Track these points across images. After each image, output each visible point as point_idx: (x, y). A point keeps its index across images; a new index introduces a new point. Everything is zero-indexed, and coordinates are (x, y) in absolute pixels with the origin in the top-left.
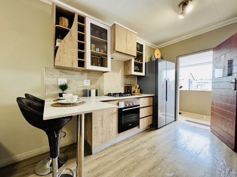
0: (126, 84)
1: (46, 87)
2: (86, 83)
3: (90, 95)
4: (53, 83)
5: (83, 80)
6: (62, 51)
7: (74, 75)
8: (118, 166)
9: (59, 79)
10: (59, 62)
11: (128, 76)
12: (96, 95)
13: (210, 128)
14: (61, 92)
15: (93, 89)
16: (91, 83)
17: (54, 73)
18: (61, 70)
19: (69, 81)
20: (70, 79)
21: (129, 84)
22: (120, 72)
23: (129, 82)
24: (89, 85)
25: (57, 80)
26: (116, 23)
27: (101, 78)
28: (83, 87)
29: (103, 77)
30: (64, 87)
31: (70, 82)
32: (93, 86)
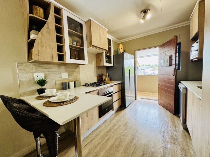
1: (21, 84)
2: (64, 76)
3: (69, 88)
4: (28, 79)
5: (61, 73)
6: (40, 44)
7: (51, 68)
8: (106, 146)
9: (35, 74)
10: (37, 56)
11: (99, 67)
12: (75, 86)
13: (158, 102)
14: (39, 87)
15: (71, 81)
16: (68, 75)
17: (28, 67)
19: (46, 75)
20: (47, 73)
21: (100, 74)
22: (93, 64)
23: (101, 72)
24: (67, 77)
25: (33, 75)
26: (91, 18)
27: (77, 70)
28: (61, 80)
29: (79, 68)
30: (42, 83)
31: (48, 76)
32: (71, 78)
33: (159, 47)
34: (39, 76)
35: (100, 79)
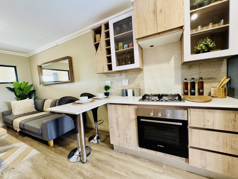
0: (186, 79)
1: (100, 88)
2: (125, 83)
3: (127, 95)
4: (103, 85)
5: (122, 80)
6: (97, 62)
7: (115, 76)
9: (106, 81)
12: (134, 95)
14: (105, 91)
15: (130, 89)
16: (129, 82)
17: (103, 77)
20: (112, 80)
22: (172, 61)
24: (127, 84)
27: (140, 75)
28: (122, 87)
29: (143, 73)
31: (113, 83)
34: (108, 83)
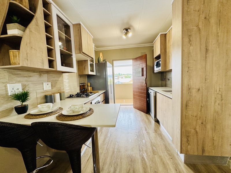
0: (81, 83)
3: (55, 102)
6: (28, 44)
7: (30, 77)
8: (109, 152)
11: (81, 75)
15: (57, 93)
16: (52, 86)
18: (10, 70)
19: (24, 86)
20: (26, 83)
25: (6, 86)
26: (81, 23)
27: (60, 79)
28: (43, 92)
31: (27, 87)
32: (54, 90)
33: (132, 60)
34: (15, 88)
35: (83, 89)
